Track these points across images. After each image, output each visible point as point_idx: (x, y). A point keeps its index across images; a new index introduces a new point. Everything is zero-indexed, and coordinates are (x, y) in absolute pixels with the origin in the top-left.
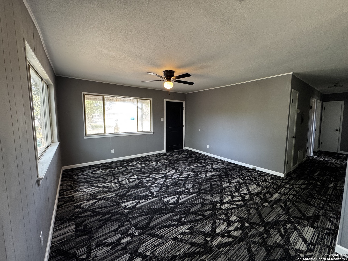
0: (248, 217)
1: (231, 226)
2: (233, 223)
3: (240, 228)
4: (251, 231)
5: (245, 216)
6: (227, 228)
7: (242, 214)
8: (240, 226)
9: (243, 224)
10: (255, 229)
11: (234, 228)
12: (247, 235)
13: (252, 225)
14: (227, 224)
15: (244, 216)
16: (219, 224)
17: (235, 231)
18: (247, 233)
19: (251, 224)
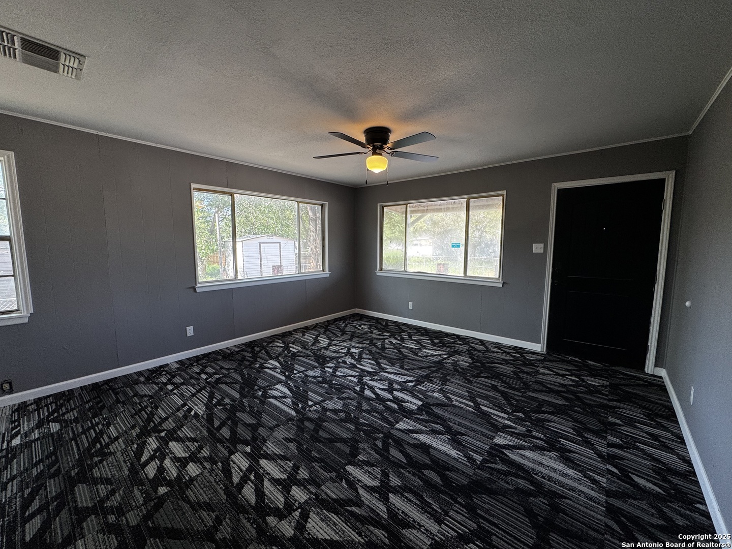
0: (184, 501)
1: (174, 463)
2: (181, 466)
3: (161, 476)
4: (142, 494)
5: (192, 494)
6: (171, 456)
7: (202, 489)
8: (166, 477)
9: (169, 483)
10: (141, 502)
11: (165, 466)
12: (136, 485)
13: (156, 501)
14: (183, 457)
15: (190, 492)
16: (188, 446)
17: (158, 467)
18: (142, 484)
19: (161, 500)
